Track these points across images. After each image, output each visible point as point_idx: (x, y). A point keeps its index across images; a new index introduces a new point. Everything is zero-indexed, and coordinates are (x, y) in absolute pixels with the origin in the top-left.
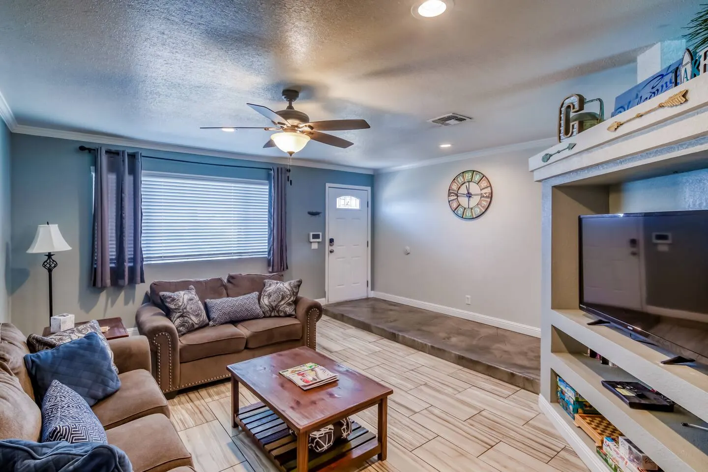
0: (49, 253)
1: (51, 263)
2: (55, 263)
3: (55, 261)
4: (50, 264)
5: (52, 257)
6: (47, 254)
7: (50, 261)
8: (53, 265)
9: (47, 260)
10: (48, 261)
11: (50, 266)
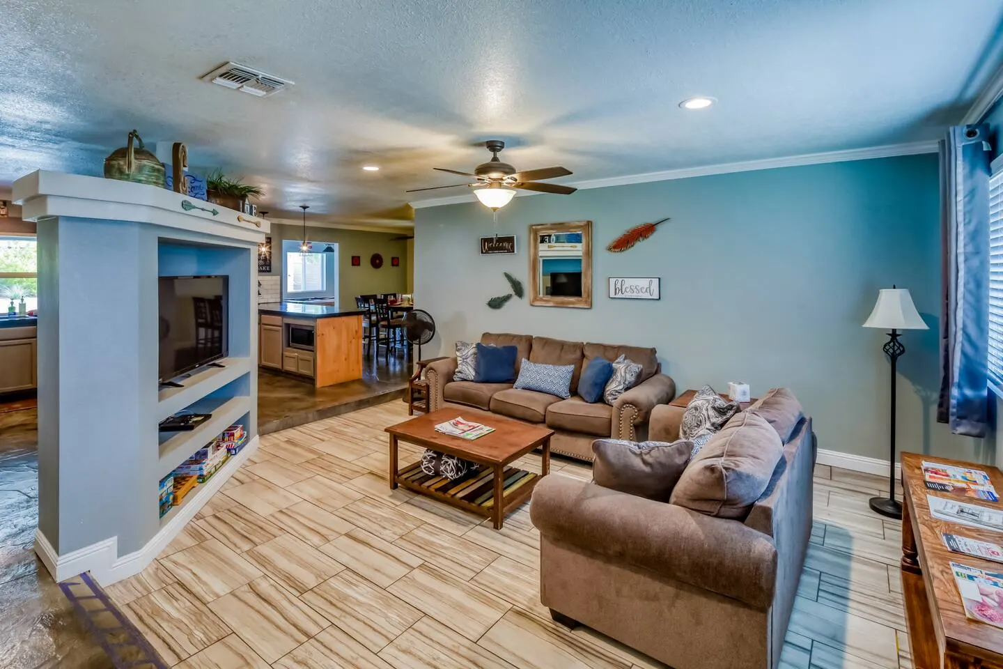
0: (894, 331)
1: (896, 348)
2: (902, 349)
3: (902, 346)
4: (893, 349)
5: (898, 338)
6: (891, 332)
7: (894, 344)
8: (898, 352)
9: (890, 343)
10: (892, 344)
11: (894, 351)
